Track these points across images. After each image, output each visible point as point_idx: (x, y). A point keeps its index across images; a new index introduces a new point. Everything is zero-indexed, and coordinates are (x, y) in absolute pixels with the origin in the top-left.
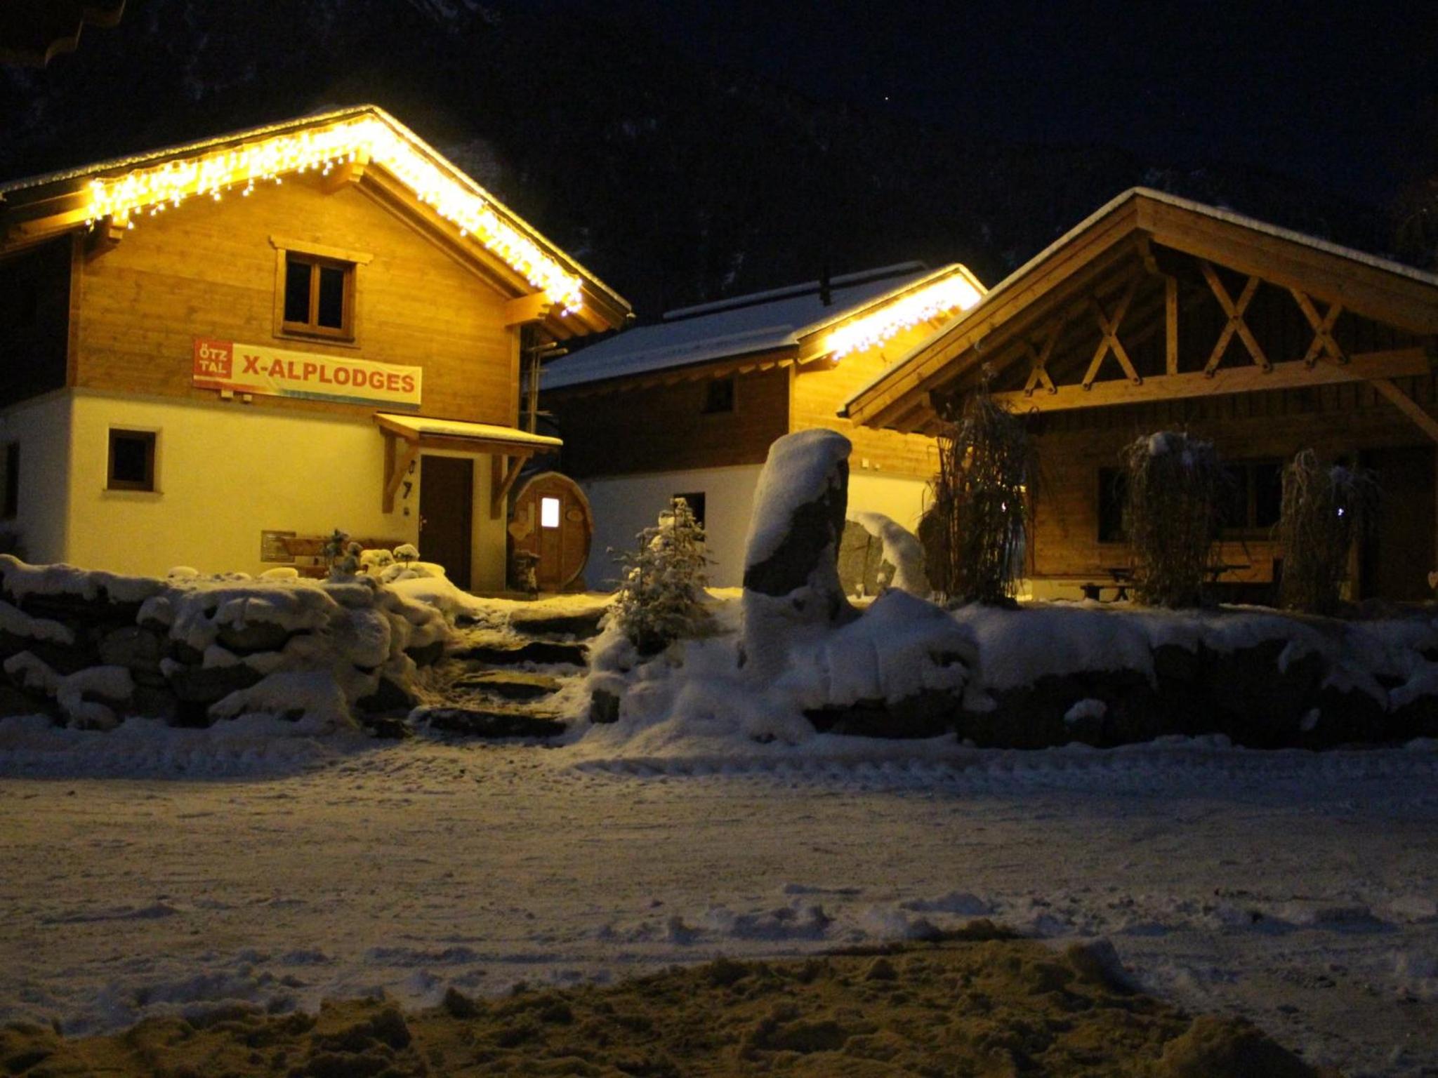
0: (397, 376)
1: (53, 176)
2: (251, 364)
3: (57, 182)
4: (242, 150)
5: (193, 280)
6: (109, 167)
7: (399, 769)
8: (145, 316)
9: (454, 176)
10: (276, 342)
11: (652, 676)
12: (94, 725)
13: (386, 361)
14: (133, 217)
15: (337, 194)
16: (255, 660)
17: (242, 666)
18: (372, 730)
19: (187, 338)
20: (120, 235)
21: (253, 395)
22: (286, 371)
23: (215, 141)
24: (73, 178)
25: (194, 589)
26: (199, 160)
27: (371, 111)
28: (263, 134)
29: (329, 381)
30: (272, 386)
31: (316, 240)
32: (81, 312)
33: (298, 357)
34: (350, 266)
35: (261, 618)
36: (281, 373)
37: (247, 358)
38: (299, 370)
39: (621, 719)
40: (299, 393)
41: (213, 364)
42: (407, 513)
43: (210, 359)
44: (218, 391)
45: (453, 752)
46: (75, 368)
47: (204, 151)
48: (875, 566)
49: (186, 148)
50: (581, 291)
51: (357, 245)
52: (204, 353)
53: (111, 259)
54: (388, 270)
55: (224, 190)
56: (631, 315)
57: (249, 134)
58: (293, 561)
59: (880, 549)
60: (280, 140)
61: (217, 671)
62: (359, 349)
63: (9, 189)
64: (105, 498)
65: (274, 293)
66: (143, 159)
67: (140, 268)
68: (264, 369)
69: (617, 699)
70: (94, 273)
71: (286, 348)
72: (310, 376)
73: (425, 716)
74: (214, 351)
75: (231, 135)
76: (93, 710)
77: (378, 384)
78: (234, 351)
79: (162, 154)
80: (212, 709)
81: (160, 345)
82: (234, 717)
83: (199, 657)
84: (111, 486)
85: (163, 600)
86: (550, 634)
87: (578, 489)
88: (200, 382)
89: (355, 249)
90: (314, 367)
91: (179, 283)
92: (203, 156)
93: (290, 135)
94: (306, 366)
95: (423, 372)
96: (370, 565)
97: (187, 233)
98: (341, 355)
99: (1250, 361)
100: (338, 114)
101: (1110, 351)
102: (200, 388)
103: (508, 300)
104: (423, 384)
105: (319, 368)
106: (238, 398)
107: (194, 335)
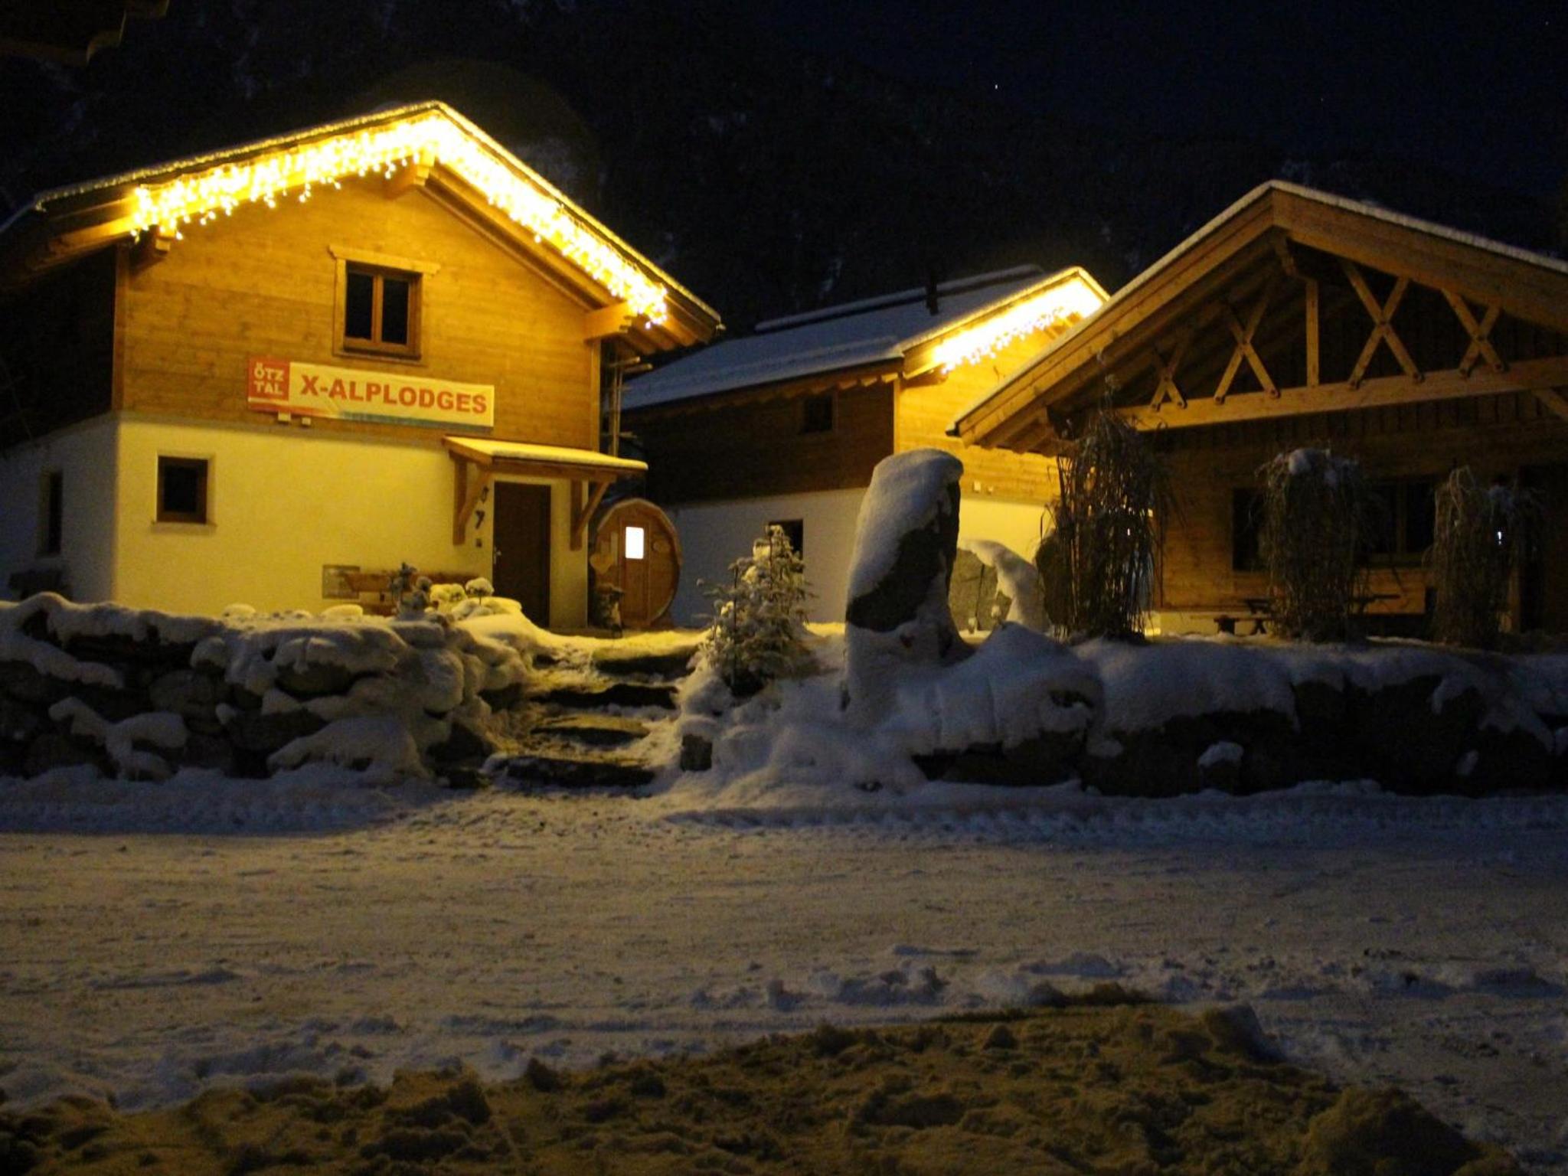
0: (468, 397)
1: (94, 183)
2: (310, 385)
3: (99, 189)
4: (297, 152)
5: (247, 295)
6: (155, 172)
7: (474, 822)
8: (195, 334)
9: (527, 177)
10: (337, 360)
11: (747, 719)
12: (145, 776)
13: (455, 379)
14: (182, 227)
15: (401, 199)
16: (320, 706)
17: (304, 713)
18: (444, 781)
19: (240, 356)
20: (167, 246)
21: (312, 417)
22: (347, 392)
23: (268, 143)
24: (117, 185)
25: (251, 628)
26: (252, 164)
27: (437, 108)
28: (320, 135)
29: (394, 402)
30: (333, 408)
31: (378, 249)
32: (127, 330)
33: (361, 376)
34: (415, 277)
35: (323, 659)
36: (342, 394)
37: (305, 378)
38: (361, 391)
39: (714, 766)
40: (362, 415)
41: (269, 385)
42: (479, 544)
43: (265, 379)
44: (275, 414)
45: (533, 804)
46: (120, 390)
47: (256, 154)
48: (989, 598)
49: (238, 151)
50: (666, 301)
51: (423, 254)
52: (259, 373)
53: (158, 272)
54: (457, 280)
55: (279, 197)
56: (721, 327)
57: (305, 135)
58: (357, 597)
59: (995, 580)
60: (338, 141)
61: (276, 717)
62: (426, 366)
63: (48, 199)
64: (154, 530)
65: (334, 307)
66: (191, 164)
67: (188, 282)
68: (324, 389)
69: (710, 745)
70: (139, 288)
71: (348, 367)
72: (374, 397)
73: (502, 765)
74: (270, 371)
75: (285, 137)
76: (144, 760)
77: (444, 402)
78: (292, 370)
80: (273, 758)
81: (212, 365)
82: (295, 767)
83: (258, 701)
84: (162, 517)
85: (218, 640)
86: (636, 674)
87: (665, 517)
88: (255, 405)
89: (420, 259)
90: (378, 387)
91: (233, 297)
92: (256, 159)
93: (349, 135)
94: (369, 386)
95: (496, 391)
96: (440, 601)
97: (240, 244)
98: (407, 373)
99: (1399, 371)
100: (401, 111)
101: (1245, 361)
102: (254, 412)
103: (586, 311)
104: (496, 404)
105: (382, 389)
106: (296, 421)
107: (248, 353)
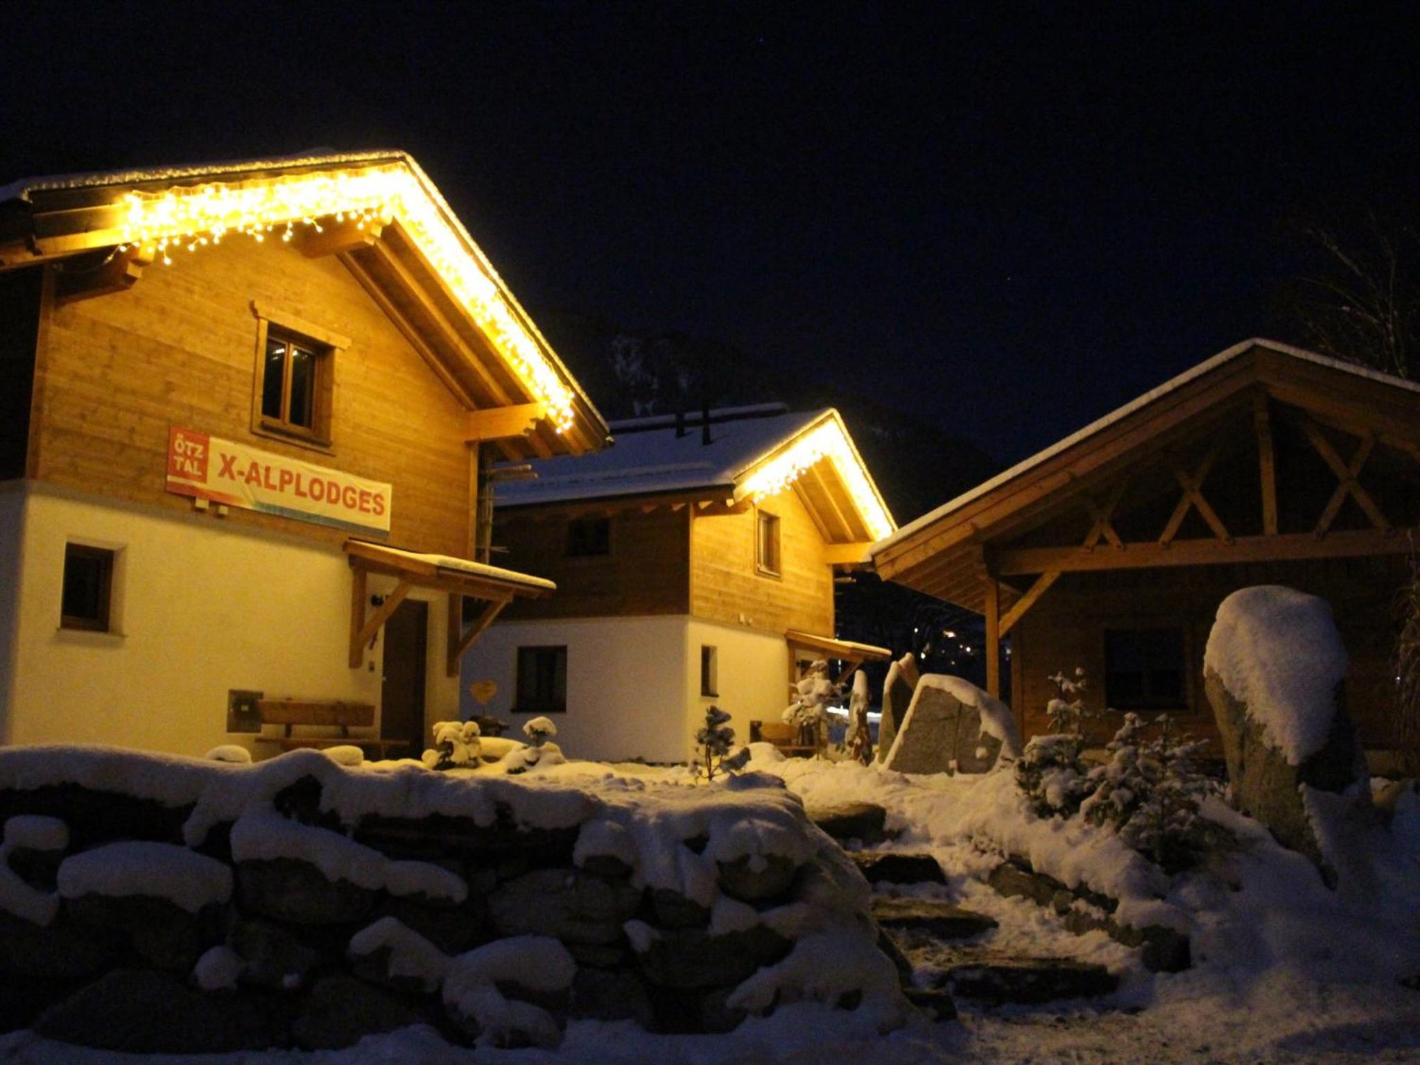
0: (369, 494)
1: (87, 178)
2: (228, 464)
3: (91, 186)
5: (171, 347)
6: (149, 177)
8: (118, 389)
10: (254, 438)
11: (1208, 904)
13: (359, 474)
16: (780, 918)
17: (762, 928)
19: (163, 424)
20: (137, 273)
21: (229, 507)
22: (262, 478)
23: (258, 165)
24: (109, 185)
26: (241, 187)
27: (403, 159)
28: (304, 166)
29: (302, 494)
30: (248, 496)
31: (297, 313)
33: (276, 461)
34: (328, 350)
36: (258, 480)
37: (223, 456)
38: (275, 479)
40: (275, 507)
41: (188, 462)
42: (372, 668)
43: (185, 455)
44: (193, 499)
46: (36, 454)
47: (246, 175)
48: (970, 739)
50: (573, 408)
51: (337, 326)
52: (180, 446)
54: (363, 360)
56: (608, 438)
57: (291, 164)
59: (978, 720)
61: (733, 938)
62: (334, 456)
63: (36, 188)
64: (59, 640)
65: (253, 376)
66: (184, 174)
67: (116, 325)
68: (241, 473)
69: (1184, 937)
71: (265, 449)
72: (287, 487)
74: (191, 445)
75: (275, 161)
76: (519, 1013)
77: (350, 502)
78: (211, 446)
79: (204, 171)
80: (732, 1000)
81: (132, 430)
84: (65, 625)
85: (607, 826)
88: (173, 484)
89: (334, 330)
90: (290, 474)
91: (159, 350)
94: (283, 473)
95: (393, 491)
98: (318, 463)
99: (1368, 524)
100: (375, 156)
102: (171, 493)
103: (470, 409)
104: (393, 507)
105: (295, 477)
106: (214, 508)
107: (169, 420)
